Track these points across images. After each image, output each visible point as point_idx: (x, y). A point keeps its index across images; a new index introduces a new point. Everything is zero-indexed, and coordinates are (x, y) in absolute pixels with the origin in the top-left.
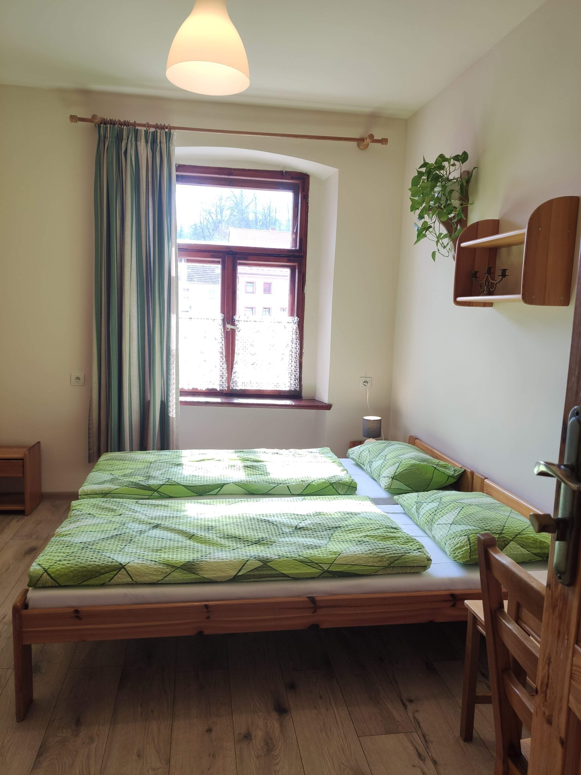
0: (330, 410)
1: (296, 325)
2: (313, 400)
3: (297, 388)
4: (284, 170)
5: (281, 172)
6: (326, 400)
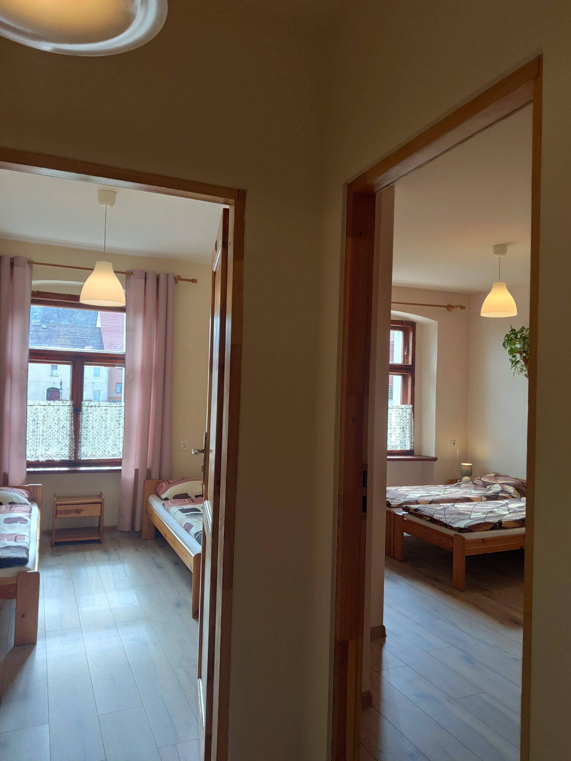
0: (436, 461)
1: (411, 410)
2: (421, 456)
3: (412, 449)
4: (404, 320)
5: (402, 321)
6: (433, 455)
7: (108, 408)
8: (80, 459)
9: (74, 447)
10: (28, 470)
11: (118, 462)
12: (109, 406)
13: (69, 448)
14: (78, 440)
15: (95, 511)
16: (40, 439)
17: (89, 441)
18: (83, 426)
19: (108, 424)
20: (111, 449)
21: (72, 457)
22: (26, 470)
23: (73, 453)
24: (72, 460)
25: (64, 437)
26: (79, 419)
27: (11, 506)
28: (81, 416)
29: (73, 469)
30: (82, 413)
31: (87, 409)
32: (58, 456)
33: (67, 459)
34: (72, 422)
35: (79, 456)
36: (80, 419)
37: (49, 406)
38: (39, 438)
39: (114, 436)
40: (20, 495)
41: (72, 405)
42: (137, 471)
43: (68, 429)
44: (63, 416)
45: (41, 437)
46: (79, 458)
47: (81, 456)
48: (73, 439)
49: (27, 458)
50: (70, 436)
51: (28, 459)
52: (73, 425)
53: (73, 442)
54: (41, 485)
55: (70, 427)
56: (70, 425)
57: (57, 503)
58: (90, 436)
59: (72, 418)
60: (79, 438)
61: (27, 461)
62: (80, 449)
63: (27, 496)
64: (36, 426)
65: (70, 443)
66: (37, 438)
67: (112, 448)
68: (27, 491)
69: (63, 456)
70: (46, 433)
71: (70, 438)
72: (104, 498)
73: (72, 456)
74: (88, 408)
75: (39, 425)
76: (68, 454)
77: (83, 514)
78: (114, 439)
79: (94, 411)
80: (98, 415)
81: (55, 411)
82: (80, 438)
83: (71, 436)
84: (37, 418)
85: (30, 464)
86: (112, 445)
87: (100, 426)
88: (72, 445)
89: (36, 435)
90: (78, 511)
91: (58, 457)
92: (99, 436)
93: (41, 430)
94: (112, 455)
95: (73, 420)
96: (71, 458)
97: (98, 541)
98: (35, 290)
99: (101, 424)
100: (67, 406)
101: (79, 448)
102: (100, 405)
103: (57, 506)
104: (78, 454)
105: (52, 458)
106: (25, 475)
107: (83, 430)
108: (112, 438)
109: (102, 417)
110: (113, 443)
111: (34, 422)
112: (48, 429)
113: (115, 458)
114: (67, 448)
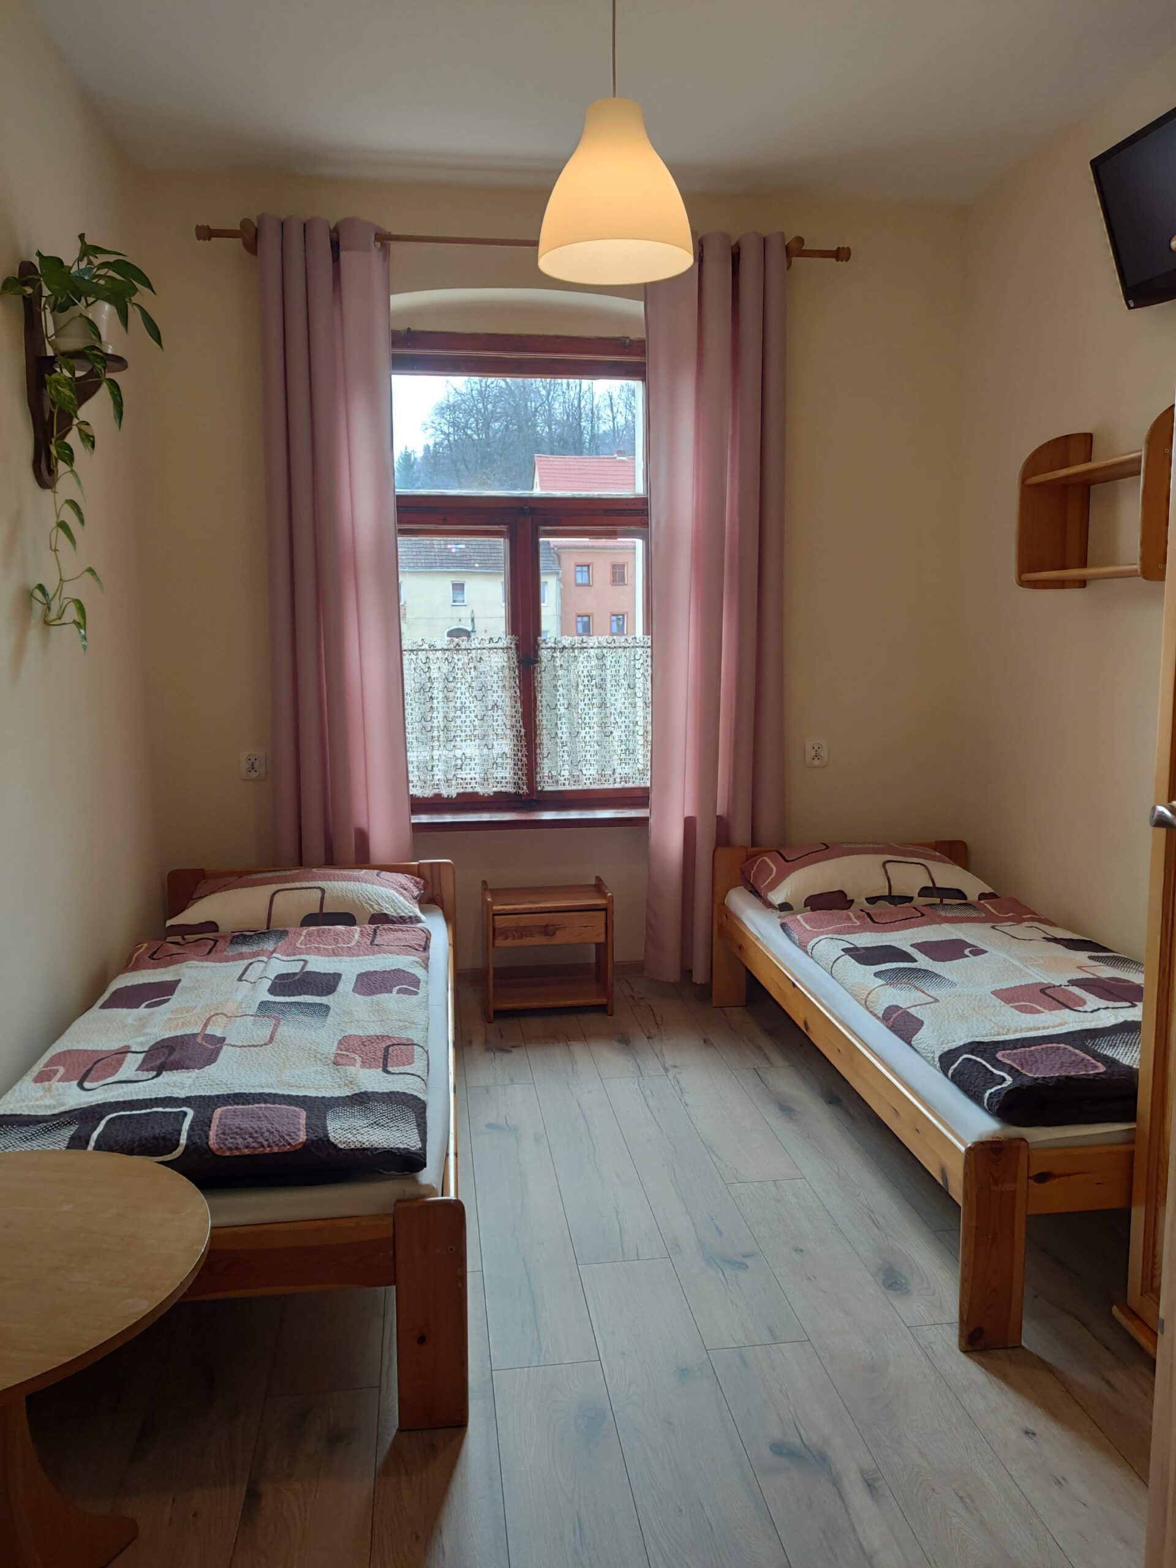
7: (605, 651)
8: (541, 791)
9: (524, 759)
10: (415, 819)
11: (638, 797)
12: (609, 645)
13: (513, 762)
14: (535, 739)
15: (591, 930)
16: (441, 739)
17: (562, 743)
18: (544, 703)
19: (609, 695)
20: (619, 762)
21: (522, 786)
22: (410, 820)
23: (523, 774)
24: (521, 792)
25: (499, 732)
26: (534, 683)
27: (375, 930)
28: (539, 676)
29: (528, 818)
30: (540, 668)
31: (552, 656)
32: (486, 783)
33: (510, 789)
34: (516, 692)
35: (540, 782)
36: (536, 684)
37: (457, 650)
38: (439, 736)
39: (623, 728)
40: (398, 891)
41: (513, 646)
42: (689, 824)
43: (508, 711)
44: (492, 676)
45: (441, 733)
46: (539, 789)
47: (544, 782)
48: (521, 737)
49: (411, 788)
50: (515, 729)
51: (413, 791)
52: (519, 700)
53: (522, 746)
54: (449, 861)
55: (512, 707)
56: (513, 702)
57: (495, 908)
58: (565, 730)
59: (515, 682)
60: (536, 735)
61: (412, 795)
62: (540, 763)
63: (416, 893)
64: (429, 705)
65: (516, 748)
66: (433, 737)
67: (621, 760)
68: (415, 878)
69: (498, 782)
70: (453, 723)
71: (514, 736)
72: (611, 896)
73: (520, 782)
74: (555, 655)
75: (435, 701)
76: (511, 778)
77: (560, 938)
78: (623, 735)
79: (571, 660)
80: (580, 673)
81: (471, 665)
82: (540, 734)
83: (517, 731)
84: (429, 685)
85: (419, 805)
86: (619, 752)
87: (587, 701)
88: (520, 754)
89: (429, 729)
90: (547, 931)
91: (488, 785)
92: (587, 729)
93: (441, 715)
94: (621, 778)
95: (519, 688)
96: (519, 788)
97: (603, 1009)
98: (401, 326)
99: (590, 697)
100: (502, 649)
101: (539, 760)
102: (585, 645)
103: (496, 917)
104: (536, 778)
105: (472, 787)
106: (407, 832)
107: (544, 712)
108: (620, 733)
109: (591, 677)
110: (624, 747)
111: (424, 695)
112: (459, 713)
113: (630, 785)
114: (509, 760)
